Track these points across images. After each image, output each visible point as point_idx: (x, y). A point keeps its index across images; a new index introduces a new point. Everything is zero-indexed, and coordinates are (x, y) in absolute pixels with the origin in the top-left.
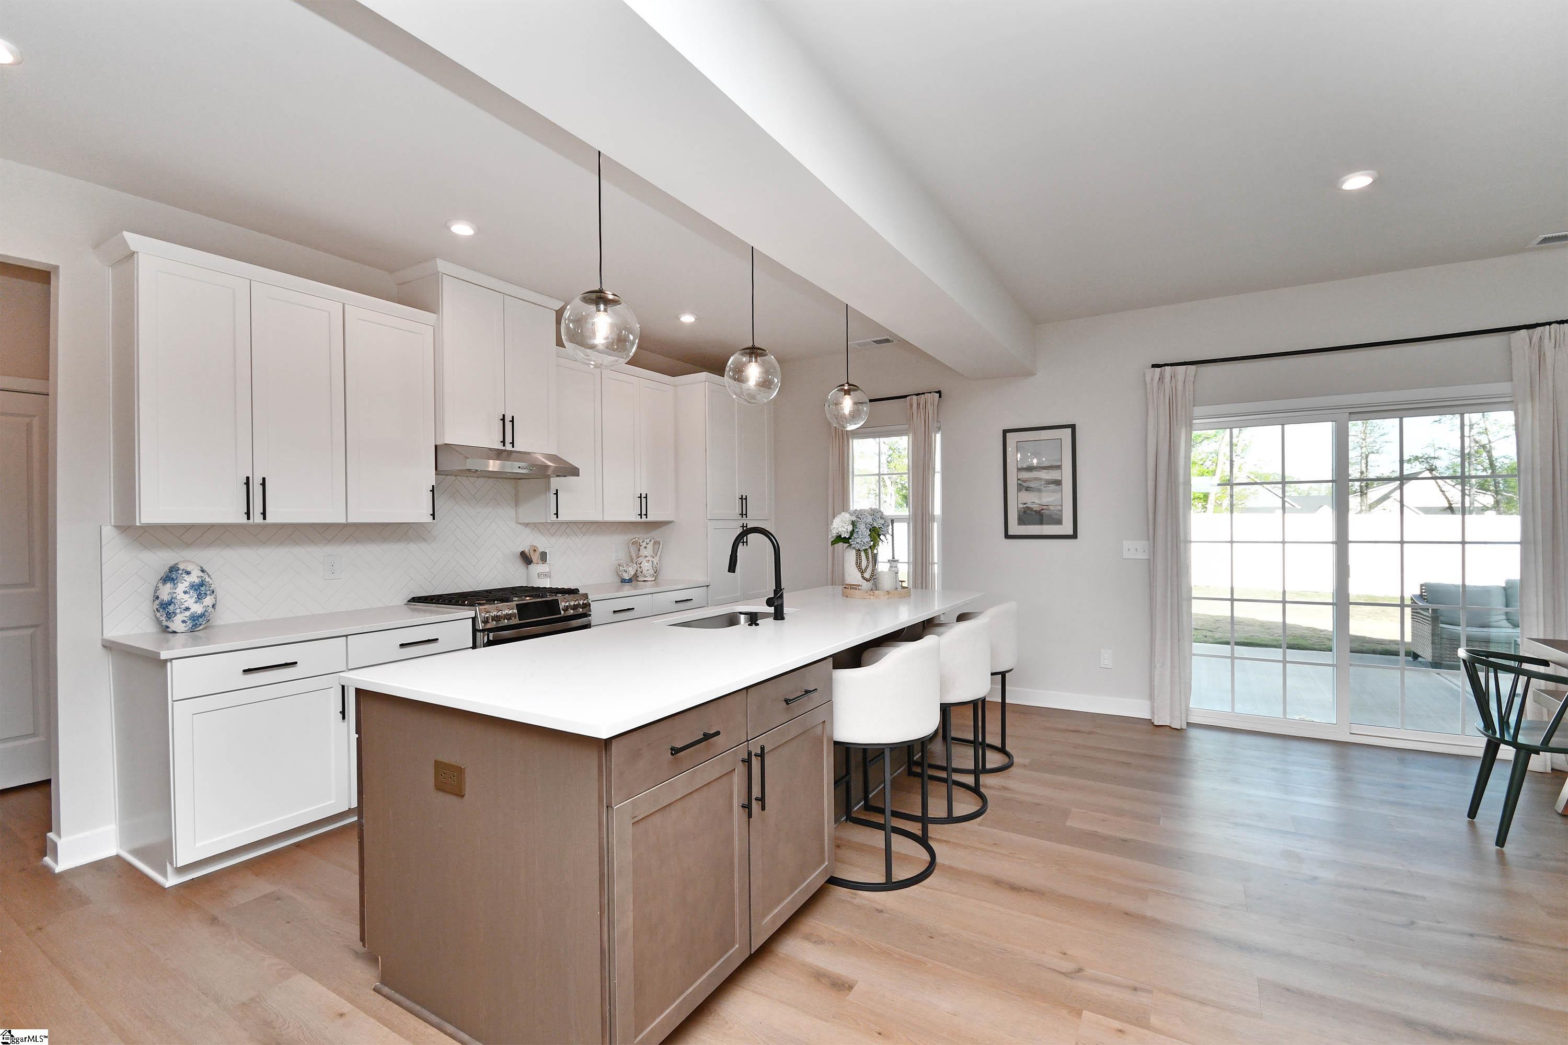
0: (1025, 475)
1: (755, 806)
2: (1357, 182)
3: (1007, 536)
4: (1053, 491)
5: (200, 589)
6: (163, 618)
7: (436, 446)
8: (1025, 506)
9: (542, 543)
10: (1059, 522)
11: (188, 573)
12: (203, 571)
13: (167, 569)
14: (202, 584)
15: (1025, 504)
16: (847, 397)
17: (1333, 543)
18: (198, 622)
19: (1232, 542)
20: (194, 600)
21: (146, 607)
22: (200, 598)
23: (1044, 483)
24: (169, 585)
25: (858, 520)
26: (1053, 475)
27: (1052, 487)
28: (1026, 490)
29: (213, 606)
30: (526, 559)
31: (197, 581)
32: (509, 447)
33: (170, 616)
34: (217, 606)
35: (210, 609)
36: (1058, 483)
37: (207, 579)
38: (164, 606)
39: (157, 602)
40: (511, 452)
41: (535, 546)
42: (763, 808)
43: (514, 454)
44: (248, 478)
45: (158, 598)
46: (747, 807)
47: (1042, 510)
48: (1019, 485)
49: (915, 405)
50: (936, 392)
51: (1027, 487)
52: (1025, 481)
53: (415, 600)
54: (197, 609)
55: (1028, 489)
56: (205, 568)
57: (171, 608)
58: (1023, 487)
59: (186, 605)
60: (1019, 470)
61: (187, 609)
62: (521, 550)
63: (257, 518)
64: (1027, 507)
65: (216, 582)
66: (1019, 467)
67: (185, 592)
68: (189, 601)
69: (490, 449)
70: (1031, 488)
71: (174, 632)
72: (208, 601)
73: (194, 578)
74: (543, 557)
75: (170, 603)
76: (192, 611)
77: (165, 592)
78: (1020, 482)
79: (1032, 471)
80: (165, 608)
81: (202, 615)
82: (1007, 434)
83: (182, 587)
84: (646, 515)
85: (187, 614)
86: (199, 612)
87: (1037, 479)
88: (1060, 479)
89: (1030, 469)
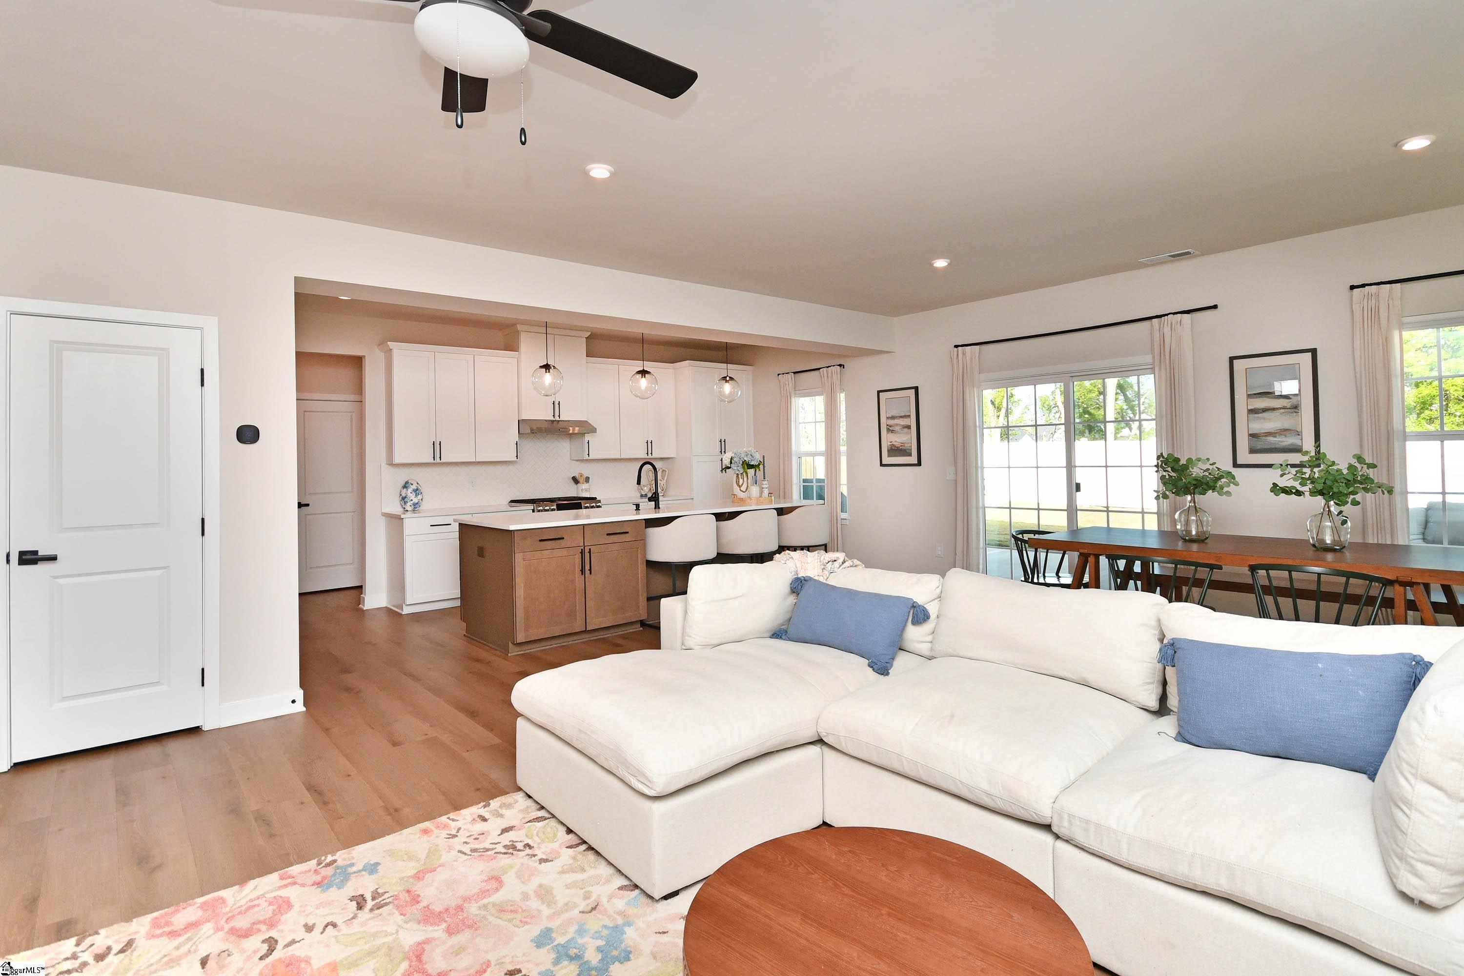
0: (891, 422)
1: (587, 572)
2: (940, 263)
3: (882, 465)
4: (906, 433)
5: (417, 491)
6: (403, 504)
7: (519, 421)
8: (891, 444)
9: (585, 470)
10: (910, 455)
11: (412, 484)
12: (418, 484)
13: (404, 483)
14: (417, 490)
15: (891, 442)
16: (727, 384)
17: (1065, 467)
18: (416, 506)
19: (1009, 467)
20: (414, 496)
21: (397, 499)
22: (416, 495)
23: (901, 427)
24: (405, 489)
25: (736, 456)
26: (906, 422)
27: (906, 430)
29: (422, 499)
30: (575, 480)
31: (415, 488)
32: (557, 418)
33: (405, 503)
34: (423, 500)
35: (420, 501)
36: (909, 427)
37: (419, 487)
38: (403, 498)
39: (401, 497)
40: (559, 421)
41: (581, 474)
42: (591, 573)
43: (560, 422)
44: (434, 442)
45: (401, 495)
46: (583, 571)
47: (901, 446)
48: (887, 429)
49: (825, 374)
50: (838, 365)
52: (891, 426)
53: (512, 501)
54: (415, 500)
55: (892, 431)
56: (419, 483)
57: (406, 499)
58: (890, 430)
59: (411, 498)
60: (887, 418)
61: (412, 500)
62: (572, 476)
63: (438, 460)
64: (892, 444)
65: (424, 489)
66: (888, 416)
67: (411, 493)
68: (412, 496)
69: (546, 421)
70: (894, 431)
71: (407, 511)
72: (420, 497)
73: (414, 487)
74: (587, 480)
75: (405, 497)
76: (413, 501)
77: (404, 492)
78: (887, 427)
80: (404, 499)
81: (417, 503)
82: (880, 393)
83: (410, 490)
84: (652, 453)
85: (412, 502)
86: (416, 502)
87: (897, 425)
88: (910, 424)
89: (893, 418)
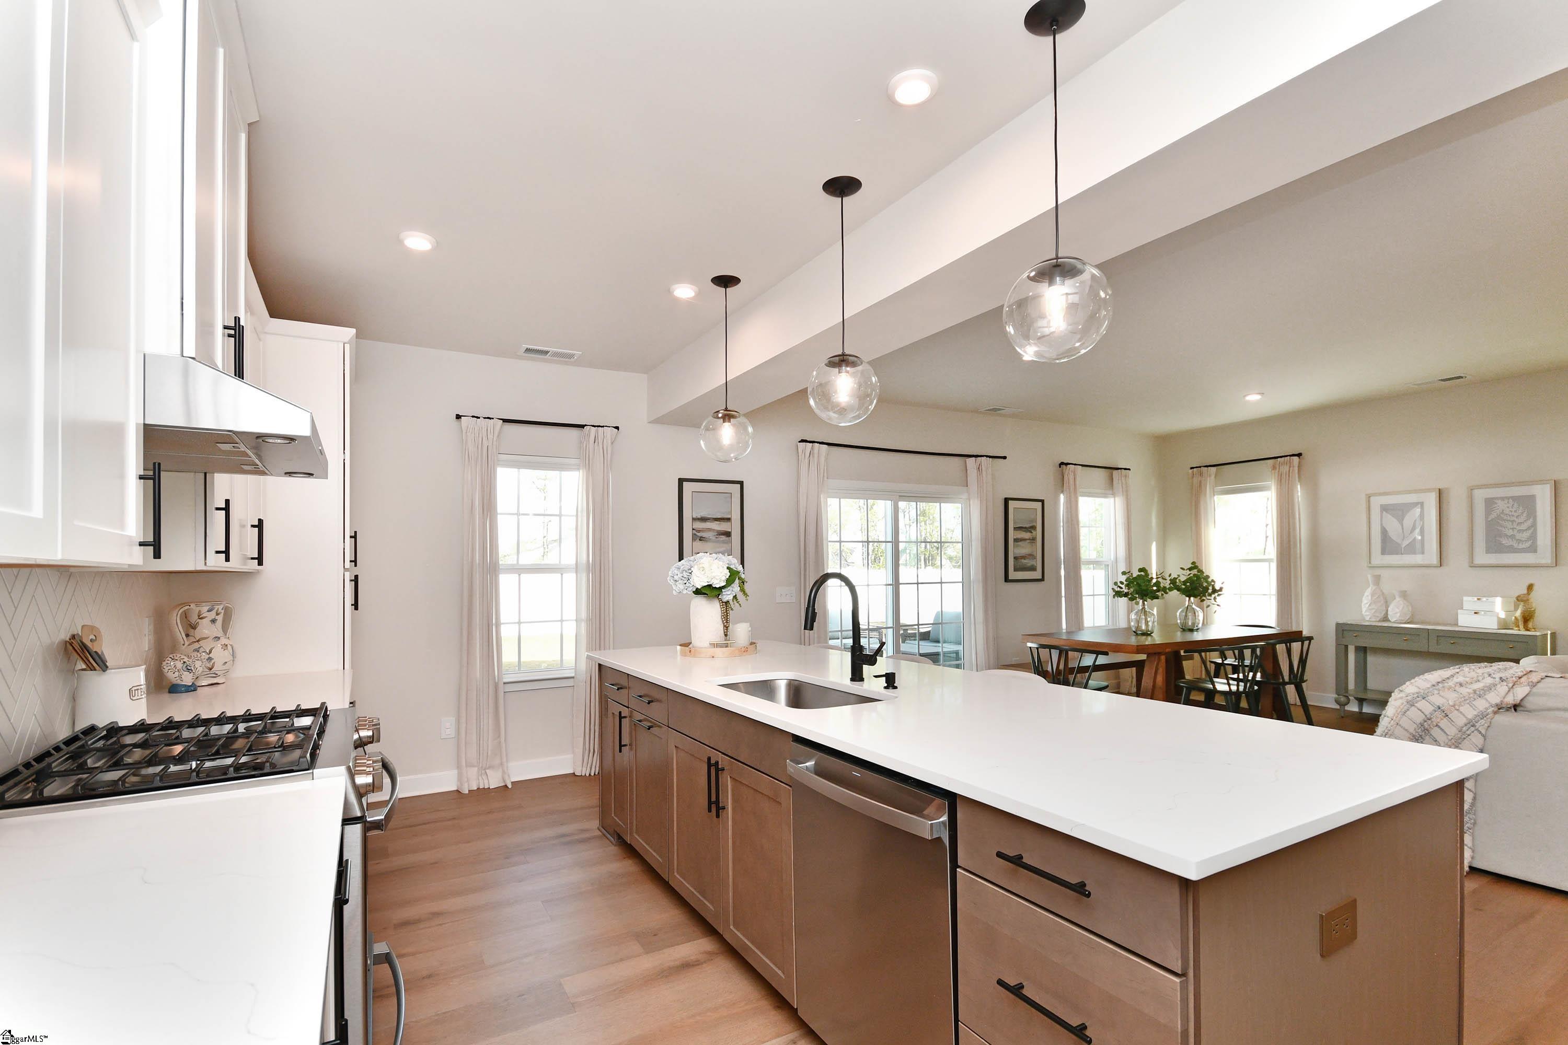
0: (699, 525)
4: (724, 542)
16: (727, 424)
17: (892, 585)
23: (716, 534)
26: (724, 527)
27: (723, 538)
28: (700, 540)
36: (728, 534)
48: (694, 535)
49: (593, 439)
50: (613, 427)
51: (701, 537)
52: (699, 531)
55: (701, 539)
58: (697, 537)
60: (694, 519)
66: (694, 517)
70: (704, 538)
78: (694, 532)
79: (705, 522)
87: (710, 530)
88: (730, 530)
89: (703, 519)
